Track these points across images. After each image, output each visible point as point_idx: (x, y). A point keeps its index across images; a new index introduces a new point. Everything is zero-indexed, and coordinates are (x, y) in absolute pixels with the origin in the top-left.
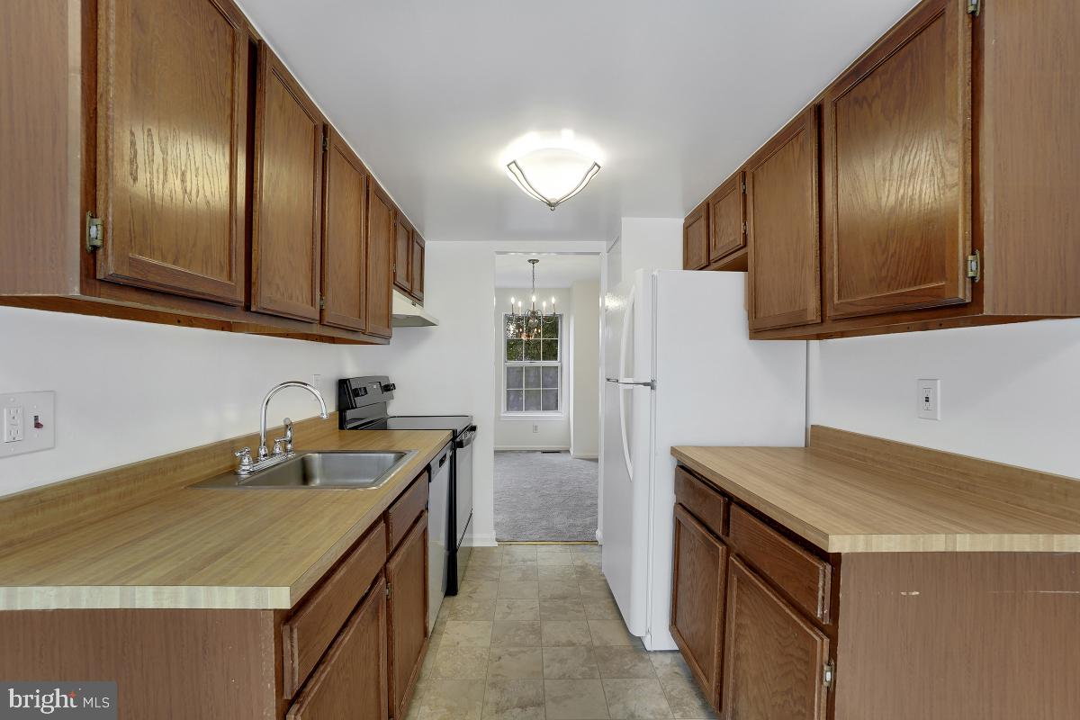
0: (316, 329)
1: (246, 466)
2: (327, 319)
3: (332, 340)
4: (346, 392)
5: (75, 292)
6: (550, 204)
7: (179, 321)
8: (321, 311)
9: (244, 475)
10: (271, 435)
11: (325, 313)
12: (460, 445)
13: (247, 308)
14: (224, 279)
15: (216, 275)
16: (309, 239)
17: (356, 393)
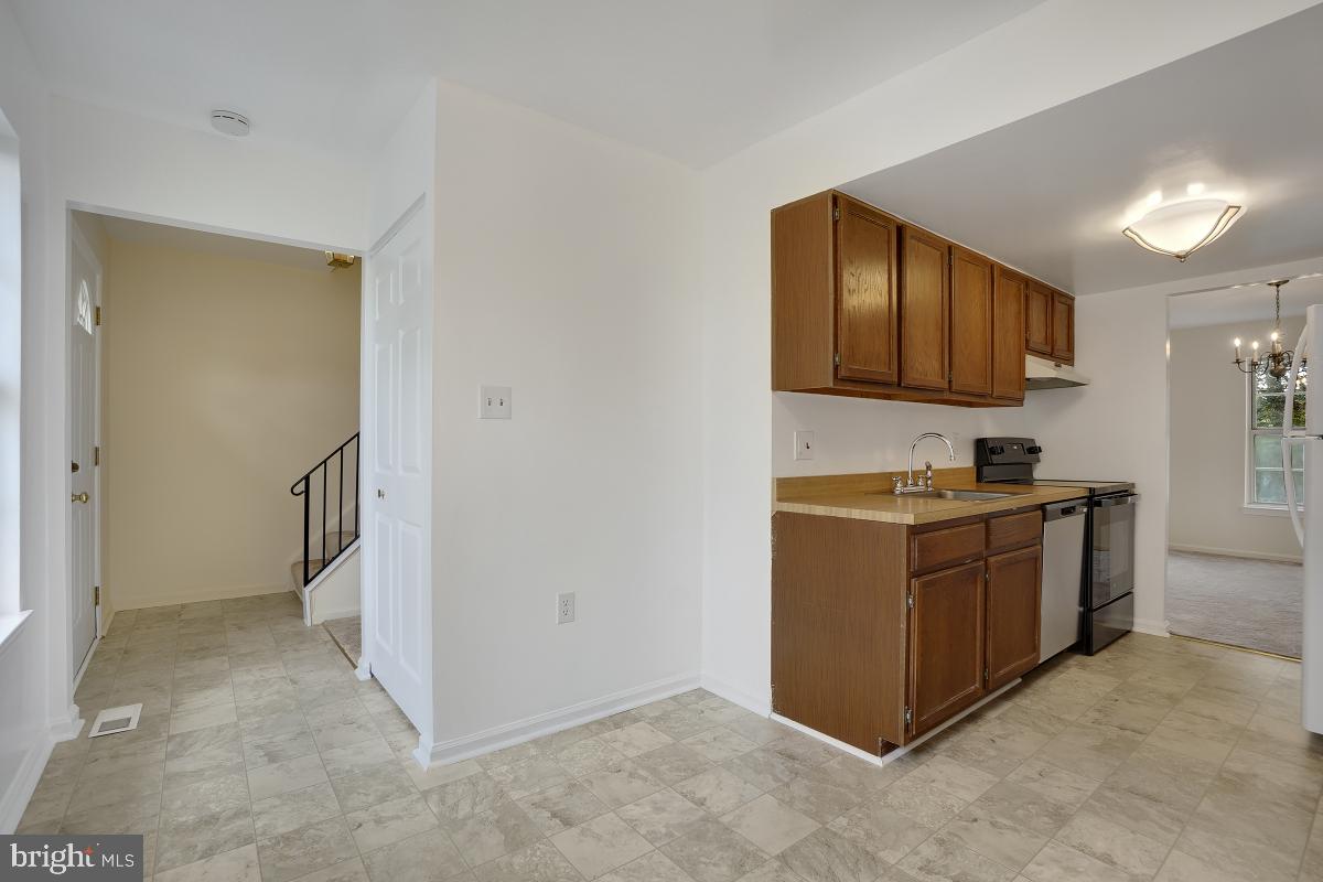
0: (947, 396)
1: (899, 488)
2: (954, 388)
3: (970, 405)
4: (985, 450)
5: (831, 385)
6: (1178, 257)
7: (862, 395)
8: (950, 382)
9: (897, 492)
10: (916, 474)
11: (954, 383)
12: (1099, 504)
13: (899, 385)
14: (886, 370)
15: (882, 368)
16: (939, 334)
17: (993, 451)
